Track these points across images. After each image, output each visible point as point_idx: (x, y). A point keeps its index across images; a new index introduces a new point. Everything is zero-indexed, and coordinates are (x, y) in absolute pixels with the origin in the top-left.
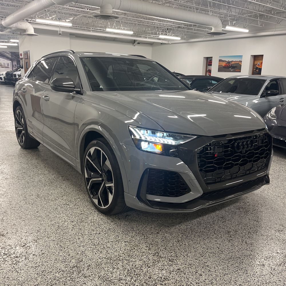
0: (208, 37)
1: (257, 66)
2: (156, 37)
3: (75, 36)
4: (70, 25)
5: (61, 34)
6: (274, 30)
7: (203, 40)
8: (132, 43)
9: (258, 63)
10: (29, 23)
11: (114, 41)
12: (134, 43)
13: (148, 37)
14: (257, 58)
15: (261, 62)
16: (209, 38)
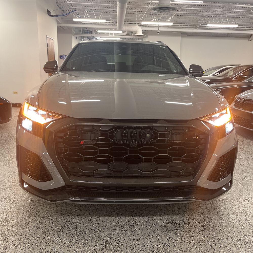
3: (187, 35)
4: (171, 24)
5: (159, 33)
8: (248, 38)
10: (139, 26)
11: (227, 37)
12: (251, 37)
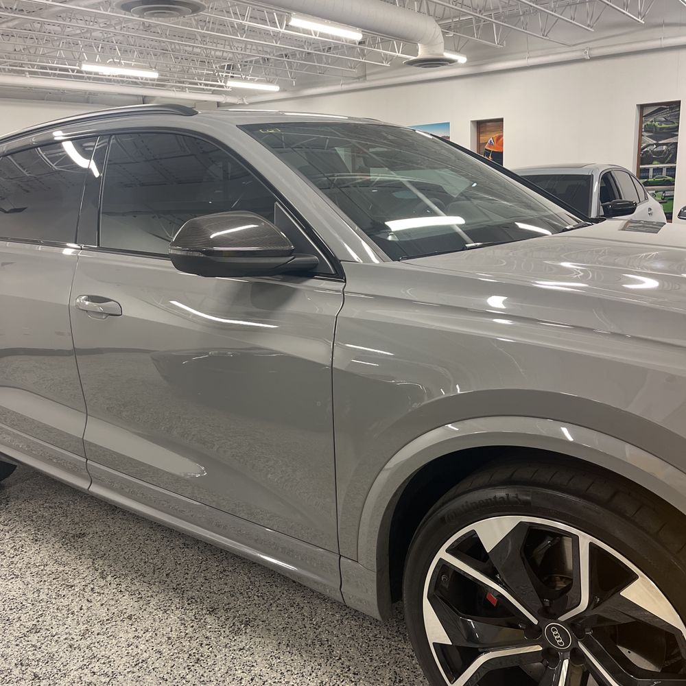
0: (352, 81)
1: (487, 147)
2: (211, 85)
6: (527, 55)
7: (340, 90)
9: (489, 138)
13: (189, 88)
14: (487, 127)
15: (496, 135)
16: (353, 83)
